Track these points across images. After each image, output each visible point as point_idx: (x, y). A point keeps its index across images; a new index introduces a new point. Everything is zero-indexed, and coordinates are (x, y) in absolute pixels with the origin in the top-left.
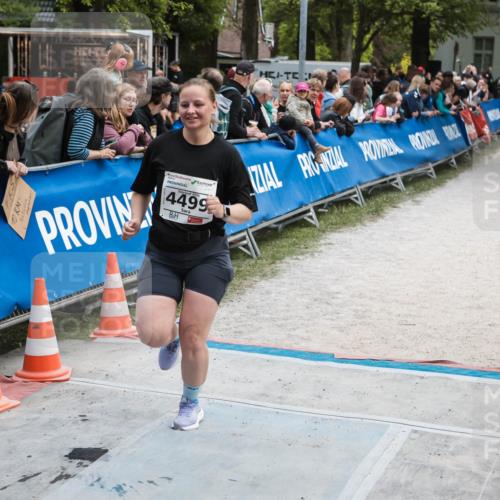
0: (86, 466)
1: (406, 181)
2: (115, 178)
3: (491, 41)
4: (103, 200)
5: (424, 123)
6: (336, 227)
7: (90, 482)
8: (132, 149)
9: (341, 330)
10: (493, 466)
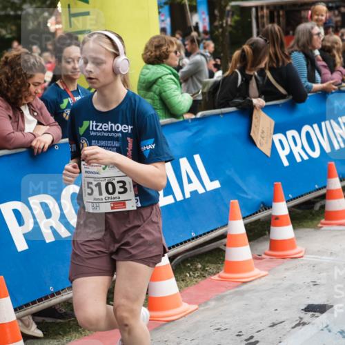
0: (317, 317)
7: (321, 327)
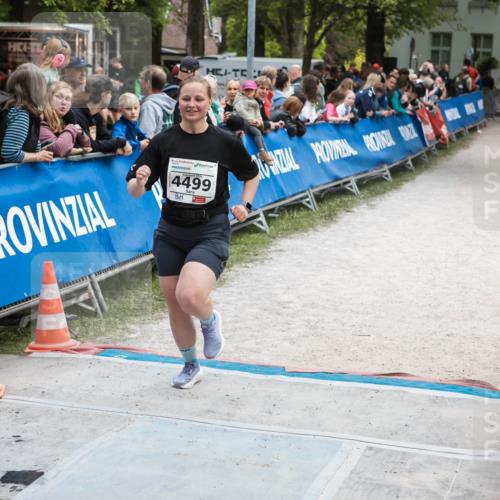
0: (20, 490)
1: (361, 184)
2: (51, 182)
3: (448, 37)
4: (38, 205)
5: (379, 123)
6: (286, 232)
8: (70, 151)
9: (292, 341)
10: (452, 484)
